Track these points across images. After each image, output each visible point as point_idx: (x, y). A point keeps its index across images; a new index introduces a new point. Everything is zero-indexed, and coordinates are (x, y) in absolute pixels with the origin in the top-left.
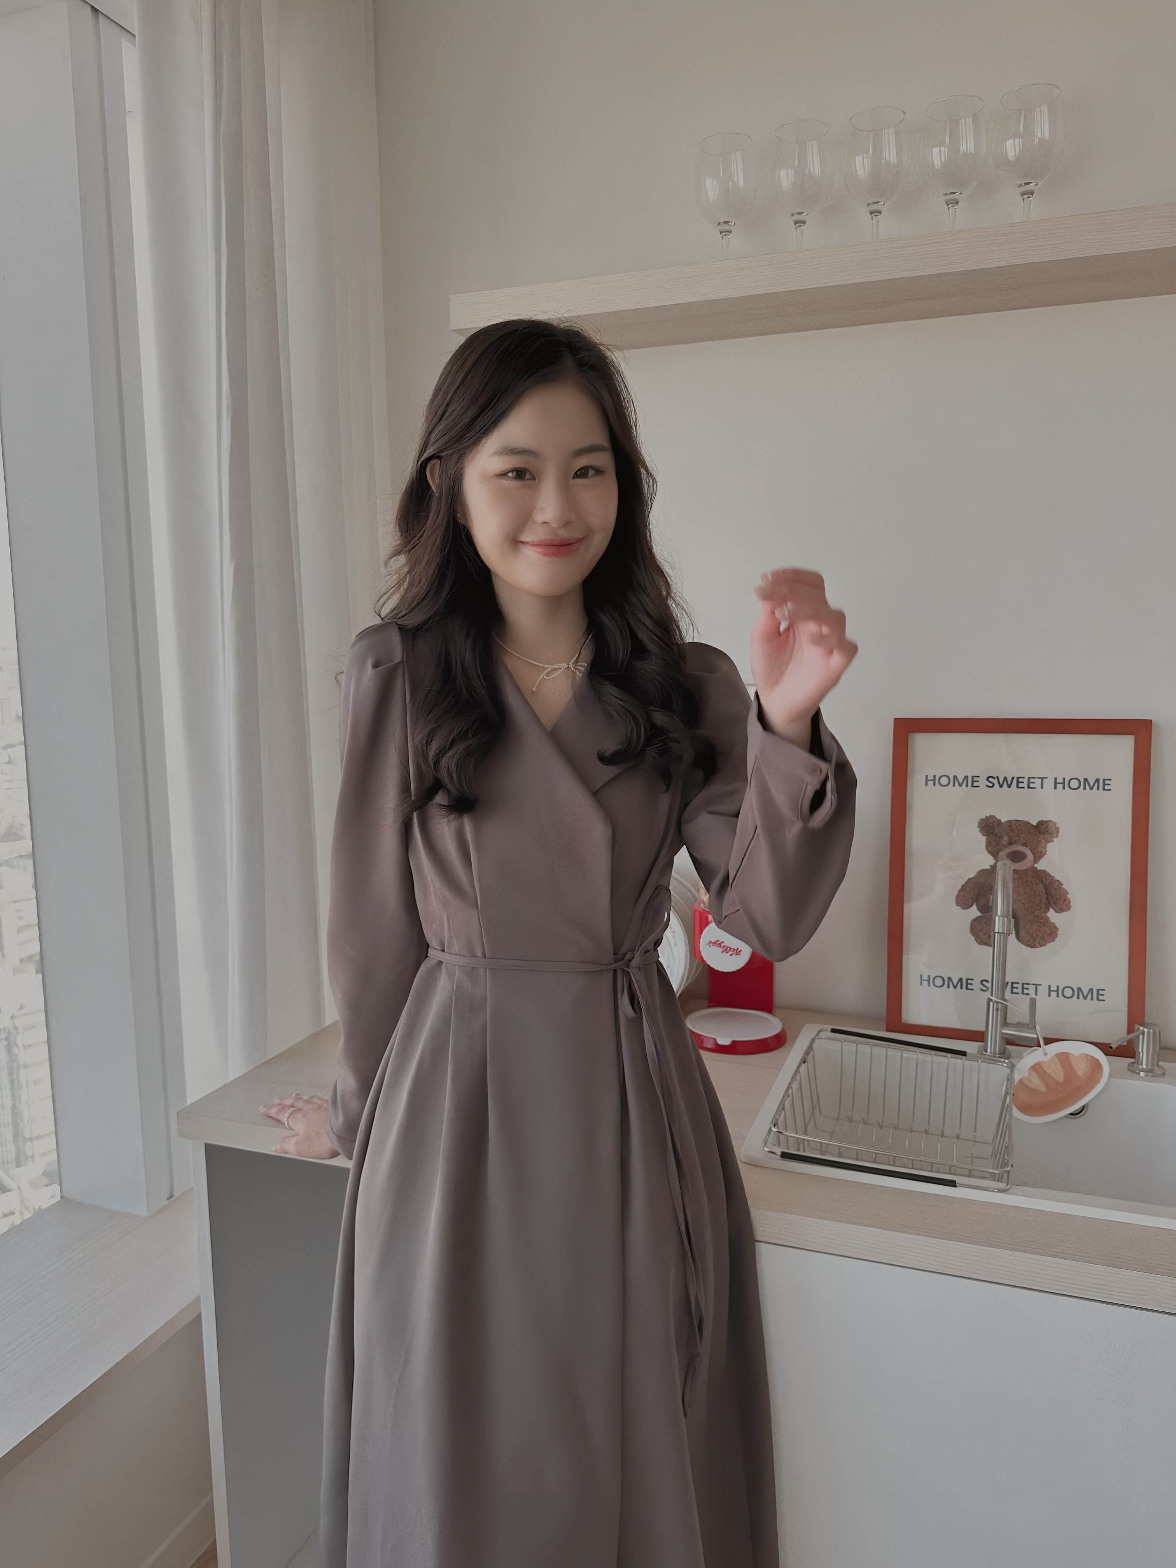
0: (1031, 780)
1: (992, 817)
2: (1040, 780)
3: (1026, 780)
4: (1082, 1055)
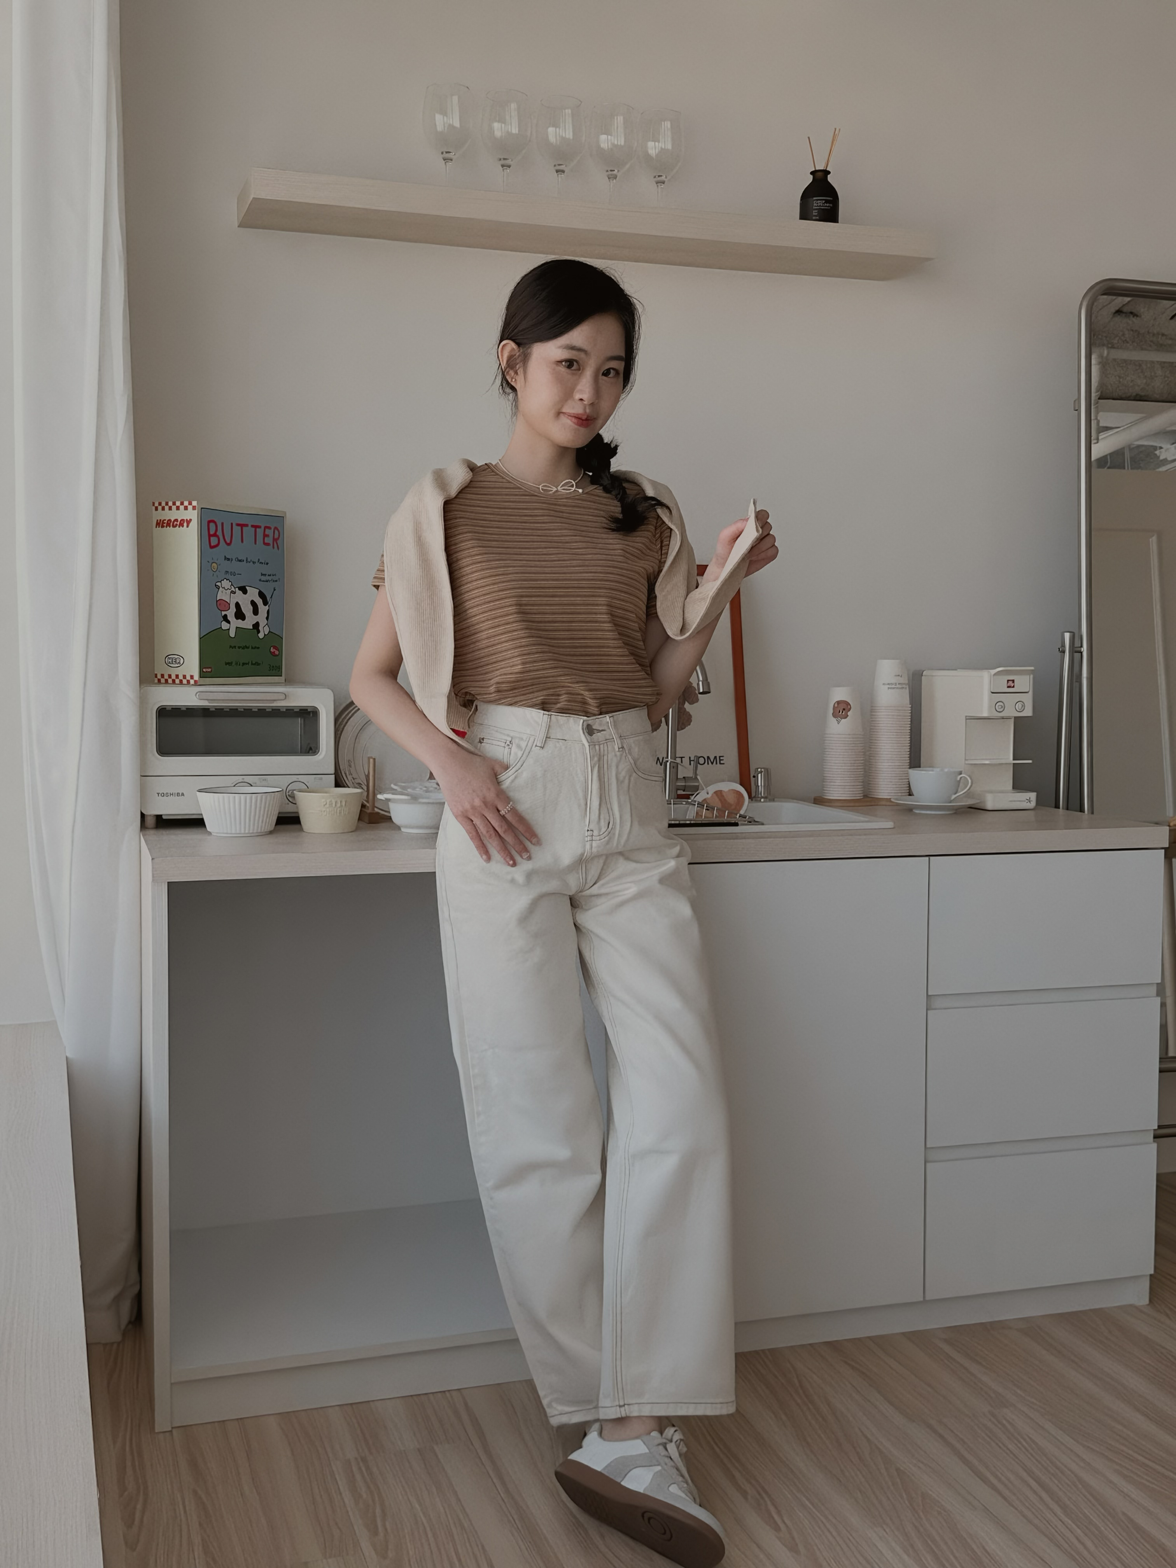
4: (729, 790)
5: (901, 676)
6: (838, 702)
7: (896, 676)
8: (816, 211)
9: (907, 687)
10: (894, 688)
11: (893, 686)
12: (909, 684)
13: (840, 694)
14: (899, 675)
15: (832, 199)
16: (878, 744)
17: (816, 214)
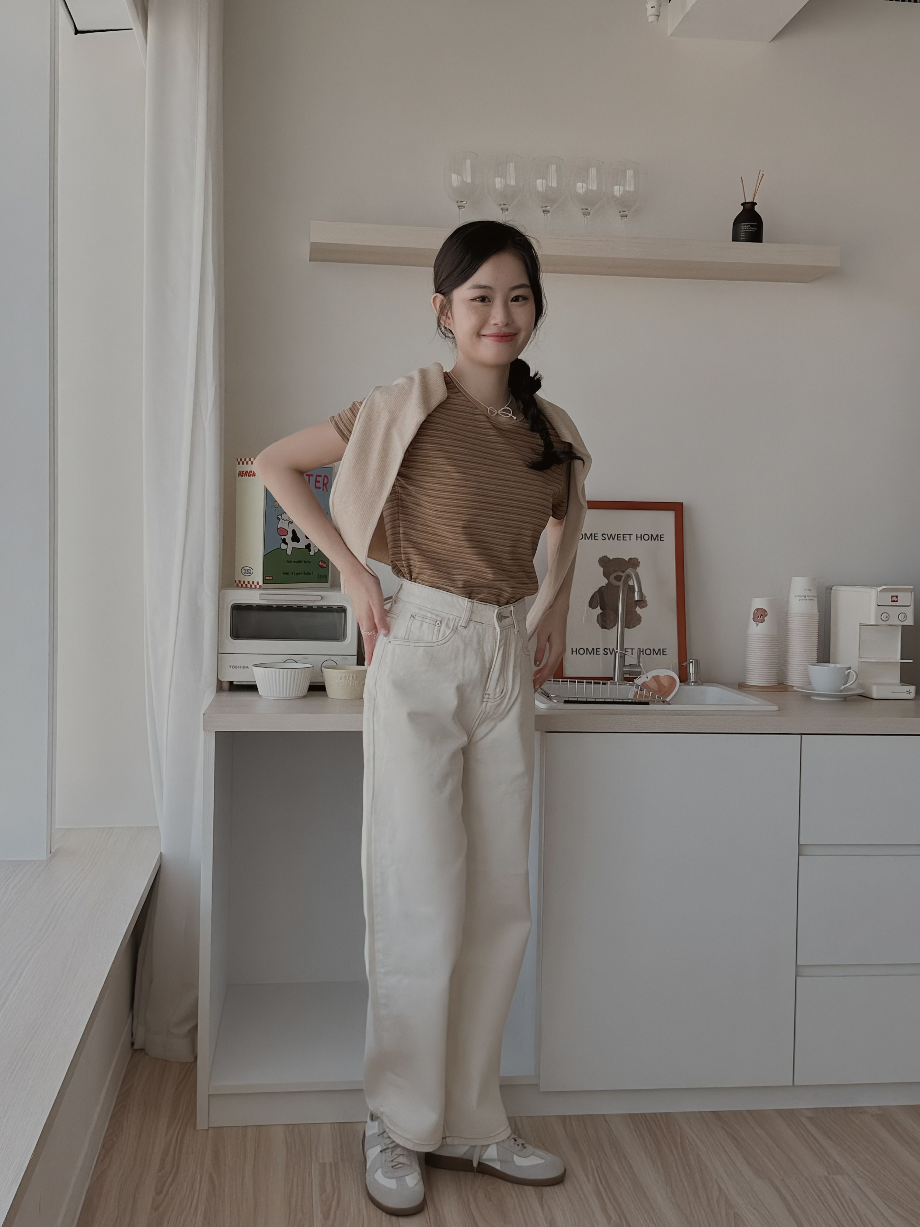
0: (624, 536)
1: (606, 557)
2: (629, 535)
3: (622, 536)
4: (665, 676)
5: (810, 591)
6: (757, 610)
7: (805, 590)
8: (744, 233)
9: (816, 599)
10: (804, 600)
11: (803, 598)
12: (818, 597)
13: (759, 603)
14: (808, 590)
15: (756, 224)
16: (791, 643)
17: (744, 235)
